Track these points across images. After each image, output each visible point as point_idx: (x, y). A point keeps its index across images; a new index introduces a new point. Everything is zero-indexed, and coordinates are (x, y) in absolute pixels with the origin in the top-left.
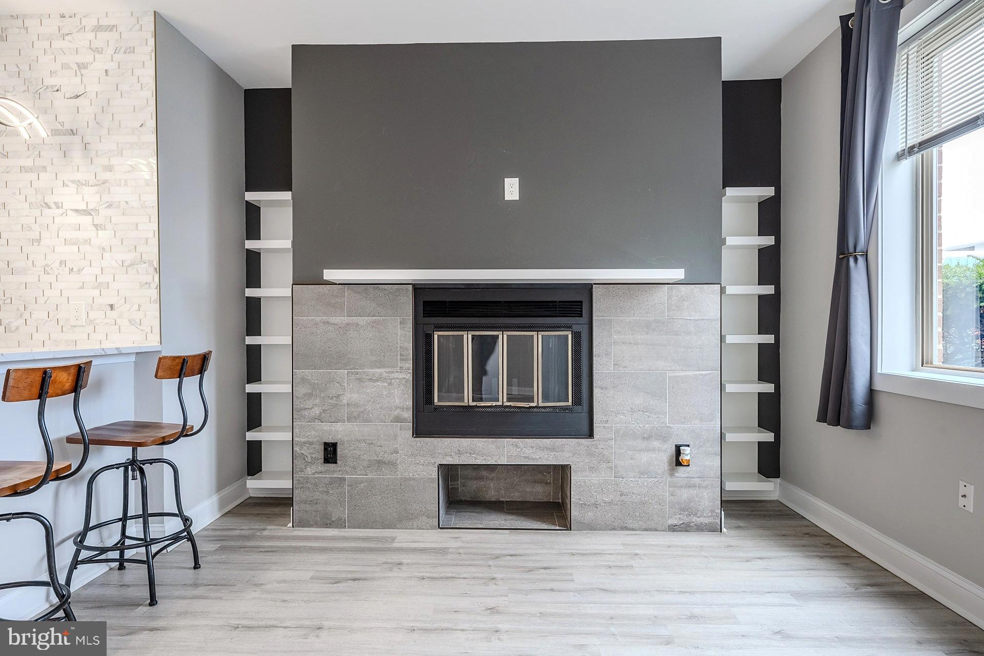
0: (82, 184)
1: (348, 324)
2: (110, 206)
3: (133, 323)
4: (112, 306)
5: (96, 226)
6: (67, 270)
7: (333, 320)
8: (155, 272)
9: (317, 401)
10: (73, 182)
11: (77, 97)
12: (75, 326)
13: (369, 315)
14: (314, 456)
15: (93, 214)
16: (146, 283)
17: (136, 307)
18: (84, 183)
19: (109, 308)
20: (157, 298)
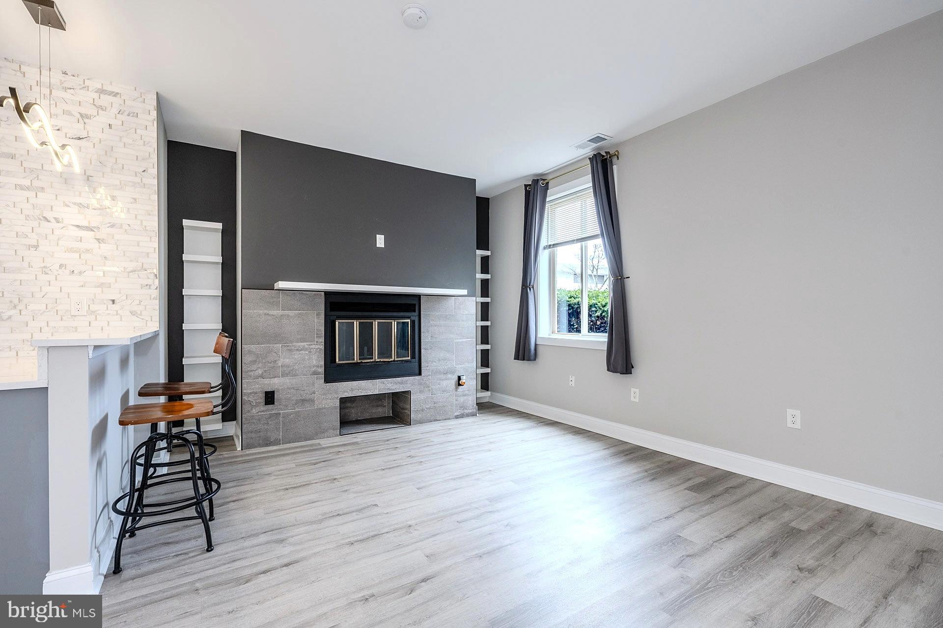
0: (84, 207)
1: (282, 315)
2: (113, 226)
3: (134, 314)
4: (113, 301)
5: (98, 240)
6: (67, 272)
7: (271, 312)
8: (155, 278)
9: (260, 365)
10: (75, 204)
11: (79, 139)
12: (75, 316)
13: (296, 310)
14: (257, 401)
15: (95, 230)
16: (147, 285)
17: (138, 302)
18: (86, 205)
19: (111, 302)
20: (157, 296)
